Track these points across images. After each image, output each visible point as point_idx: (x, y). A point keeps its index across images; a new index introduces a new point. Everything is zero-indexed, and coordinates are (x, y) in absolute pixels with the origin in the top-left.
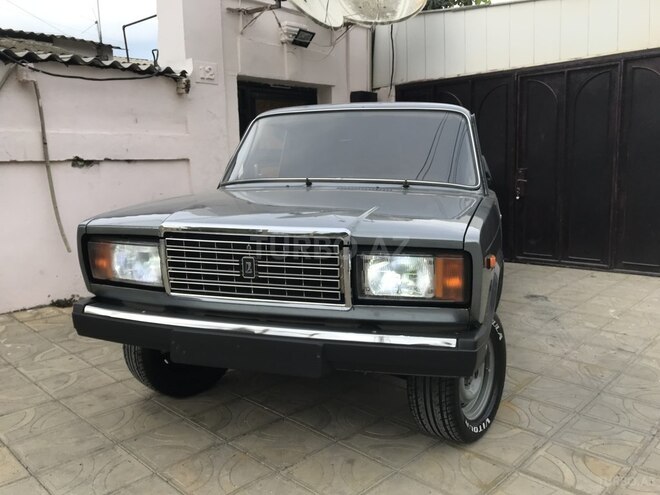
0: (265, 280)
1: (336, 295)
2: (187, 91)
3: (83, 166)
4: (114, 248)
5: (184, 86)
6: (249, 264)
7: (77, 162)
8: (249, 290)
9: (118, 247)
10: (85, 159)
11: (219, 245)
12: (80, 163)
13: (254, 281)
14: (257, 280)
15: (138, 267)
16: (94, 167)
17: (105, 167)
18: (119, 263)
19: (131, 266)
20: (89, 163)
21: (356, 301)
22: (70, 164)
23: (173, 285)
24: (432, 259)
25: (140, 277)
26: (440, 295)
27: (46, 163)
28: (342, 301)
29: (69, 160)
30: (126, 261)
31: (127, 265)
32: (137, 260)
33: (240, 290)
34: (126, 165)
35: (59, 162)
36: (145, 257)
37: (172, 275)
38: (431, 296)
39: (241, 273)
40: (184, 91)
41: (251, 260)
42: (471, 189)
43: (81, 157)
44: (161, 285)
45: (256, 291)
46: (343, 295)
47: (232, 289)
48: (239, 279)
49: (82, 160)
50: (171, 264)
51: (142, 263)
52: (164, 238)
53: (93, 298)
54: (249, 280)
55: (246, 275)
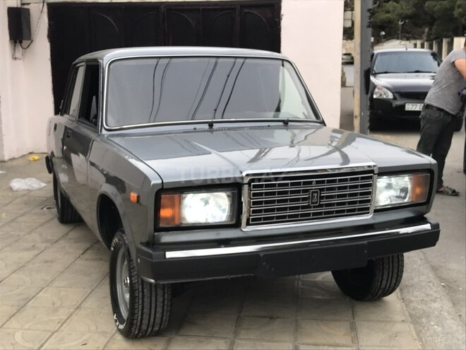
11: (292, 184)
14: (320, 206)
24: (412, 177)
26: (414, 199)
38: (410, 201)
39: (308, 203)
41: (316, 192)
48: (307, 207)
54: (314, 207)
55: (312, 203)
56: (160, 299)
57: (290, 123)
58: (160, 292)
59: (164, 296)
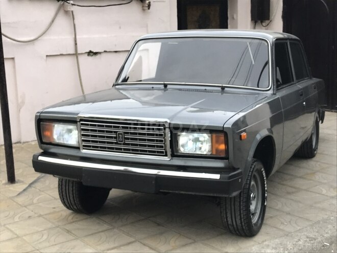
0: (128, 144)
1: (163, 152)
2: (149, 9)
3: (93, 55)
4: (54, 126)
5: (147, 6)
6: (121, 136)
7: (91, 53)
8: (121, 149)
9: (56, 125)
10: (94, 52)
11: (106, 126)
12: (91, 54)
13: (123, 144)
14: (125, 144)
15: (66, 136)
16: (98, 56)
17: (104, 55)
18: (56, 134)
19: (63, 136)
20: (96, 54)
21: (173, 155)
22: (87, 54)
23: (84, 146)
24: (210, 135)
25: (67, 141)
26: (214, 153)
27: (76, 54)
28: (166, 155)
29: (86, 53)
30: (60, 133)
31: (61, 135)
32: (66, 132)
33: (117, 149)
34: (115, 54)
35: (82, 54)
36: (70, 131)
37: (83, 141)
38: (210, 153)
39: (117, 140)
40: (147, 8)
41: (121, 134)
42: (263, 91)
43: (92, 50)
44: (78, 146)
45: (124, 149)
46: (166, 152)
47: (113, 148)
48: (116, 143)
49: (92, 52)
50: (83, 135)
51: (68, 134)
52: (80, 122)
53: (42, 152)
54: (121, 144)
55: (119, 141)
56: (71, 189)
57: (226, 89)
58: (71, 185)
59: (73, 187)
